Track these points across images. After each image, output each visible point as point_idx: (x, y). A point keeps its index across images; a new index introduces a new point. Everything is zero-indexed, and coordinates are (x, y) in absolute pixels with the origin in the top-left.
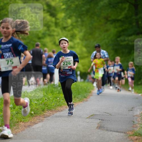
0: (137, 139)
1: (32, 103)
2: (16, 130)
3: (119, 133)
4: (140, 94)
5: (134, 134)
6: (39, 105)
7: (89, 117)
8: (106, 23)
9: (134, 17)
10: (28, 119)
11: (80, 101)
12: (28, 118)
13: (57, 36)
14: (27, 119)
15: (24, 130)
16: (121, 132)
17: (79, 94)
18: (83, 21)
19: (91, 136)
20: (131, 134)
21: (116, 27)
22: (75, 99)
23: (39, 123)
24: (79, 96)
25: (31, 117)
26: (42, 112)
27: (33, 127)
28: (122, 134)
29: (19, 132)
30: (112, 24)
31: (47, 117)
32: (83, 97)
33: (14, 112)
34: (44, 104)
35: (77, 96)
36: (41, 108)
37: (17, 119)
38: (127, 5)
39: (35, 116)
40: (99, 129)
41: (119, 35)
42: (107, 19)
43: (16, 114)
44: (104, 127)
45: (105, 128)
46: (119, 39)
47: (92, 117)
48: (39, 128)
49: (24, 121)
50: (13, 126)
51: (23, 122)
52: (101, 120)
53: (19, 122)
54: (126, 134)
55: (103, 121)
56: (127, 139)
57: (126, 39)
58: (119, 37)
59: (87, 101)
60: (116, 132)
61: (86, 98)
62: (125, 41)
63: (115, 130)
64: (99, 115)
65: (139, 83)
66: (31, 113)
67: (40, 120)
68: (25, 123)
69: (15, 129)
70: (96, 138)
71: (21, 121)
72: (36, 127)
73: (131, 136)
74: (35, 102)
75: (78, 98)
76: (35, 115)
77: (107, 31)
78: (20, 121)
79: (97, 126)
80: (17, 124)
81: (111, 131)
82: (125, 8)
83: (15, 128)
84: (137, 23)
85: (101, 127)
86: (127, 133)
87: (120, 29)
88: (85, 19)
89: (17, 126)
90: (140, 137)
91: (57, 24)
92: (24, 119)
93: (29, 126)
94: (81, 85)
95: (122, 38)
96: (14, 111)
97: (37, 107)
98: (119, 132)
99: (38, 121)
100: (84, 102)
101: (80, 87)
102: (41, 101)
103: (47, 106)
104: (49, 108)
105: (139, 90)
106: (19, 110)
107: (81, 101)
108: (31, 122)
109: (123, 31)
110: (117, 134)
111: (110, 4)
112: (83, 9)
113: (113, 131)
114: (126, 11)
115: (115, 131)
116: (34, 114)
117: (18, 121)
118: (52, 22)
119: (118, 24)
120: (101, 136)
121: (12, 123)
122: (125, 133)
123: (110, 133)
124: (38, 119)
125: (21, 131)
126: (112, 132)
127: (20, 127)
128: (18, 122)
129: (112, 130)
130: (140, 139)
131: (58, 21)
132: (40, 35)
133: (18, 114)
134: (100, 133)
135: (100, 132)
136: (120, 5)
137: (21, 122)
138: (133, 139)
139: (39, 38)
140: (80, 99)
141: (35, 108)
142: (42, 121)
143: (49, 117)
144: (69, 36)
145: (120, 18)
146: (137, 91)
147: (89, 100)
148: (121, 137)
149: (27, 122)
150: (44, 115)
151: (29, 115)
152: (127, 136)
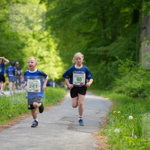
0: (102, 138)
1: (10, 107)
3: (87, 134)
4: (107, 99)
5: (99, 134)
6: (16, 109)
7: (61, 119)
8: (78, 35)
9: (102, 31)
10: (6, 121)
11: (53, 105)
13: (35, 46)
14: (4, 121)
15: (2, 131)
17: (53, 99)
18: (57, 34)
20: (97, 134)
21: (86, 39)
22: (49, 103)
23: (16, 125)
24: (53, 100)
25: (9, 119)
26: (19, 115)
27: (10, 129)
28: (89, 134)
30: (83, 36)
31: (23, 120)
32: (57, 101)
34: (21, 108)
35: (51, 101)
36: (19, 111)
38: (96, 20)
39: (13, 119)
40: (69, 130)
41: (89, 46)
42: (79, 32)
44: (74, 128)
46: (89, 50)
47: (64, 119)
49: (2, 123)
55: (73, 123)
56: (93, 138)
57: (96, 49)
58: (89, 47)
59: (60, 105)
61: (59, 102)
62: (94, 51)
64: (71, 117)
65: (107, 89)
66: (9, 116)
67: (17, 123)
70: (66, 138)
73: (96, 135)
74: (13, 106)
75: (52, 102)
77: (79, 42)
79: (67, 127)
81: (80, 131)
82: (95, 23)
84: (105, 35)
85: (71, 128)
86: (94, 133)
87: (91, 41)
88: (59, 31)
90: (104, 137)
91: (34, 36)
92: (2, 121)
93: (6, 128)
94: (55, 91)
95: (92, 49)
97: (15, 111)
98: (87, 132)
99: (15, 123)
100: (57, 106)
101: (54, 93)
102: (18, 105)
103: (24, 110)
104: (25, 111)
105: (106, 94)
107: (55, 105)
108: (9, 124)
109: (93, 42)
110: (85, 134)
111: (81, 19)
112: (58, 23)
113: (82, 132)
114: (95, 25)
115: (83, 132)
116: (11, 117)
118: (30, 34)
119: (88, 37)
122: (92, 133)
123: (78, 133)
124: (15, 121)
126: (80, 132)
130: (104, 138)
131: (35, 33)
132: (19, 45)
134: (69, 134)
135: (70, 132)
136: (90, 19)
138: (98, 138)
139: (19, 48)
140: (54, 103)
141: (13, 111)
142: (19, 123)
143: (25, 119)
144: (45, 46)
145: (90, 31)
146: (105, 95)
147: (61, 104)
148: (88, 137)
149: (5, 124)
150: (21, 117)
151: (7, 118)
152: (93, 136)
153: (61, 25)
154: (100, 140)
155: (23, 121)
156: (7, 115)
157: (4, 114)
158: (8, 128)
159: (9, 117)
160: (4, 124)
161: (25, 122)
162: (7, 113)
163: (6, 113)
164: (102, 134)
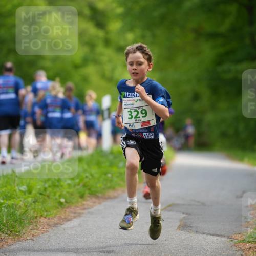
0: (250, 248)
1: (62, 183)
2: (33, 232)
3: (219, 238)
5: (245, 239)
6: (75, 186)
7: (166, 208)
9: (247, 29)
10: (55, 212)
12: (54, 210)
14: (52, 213)
15: (47, 232)
16: (222, 236)
19: (167, 242)
20: (240, 239)
23: (75, 219)
25: (60, 207)
26: (80, 200)
27: (63, 226)
28: (223, 239)
29: (38, 235)
31: (88, 209)
33: (30, 199)
34: (84, 186)
36: (79, 192)
37: (34, 212)
39: (68, 208)
40: (182, 230)
43: (34, 202)
44: (191, 227)
45: (194, 229)
47: (170, 208)
48: (73, 227)
49: (47, 215)
50: (27, 225)
51: (45, 218)
52: (187, 214)
53: (38, 218)
54: (231, 239)
55: (190, 217)
56: (232, 247)
57: (233, 68)
60: (213, 235)
62: (229, 71)
63: (211, 232)
66: (60, 201)
67: (75, 215)
68: (49, 219)
69: (31, 230)
71: (42, 216)
72: (69, 226)
74: (68, 182)
76: (67, 205)
78: (39, 215)
79: (178, 224)
80: (35, 220)
81: (204, 234)
83: (30, 228)
85: (185, 226)
86: (234, 237)
88: (158, 32)
89: (35, 224)
92: (46, 211)
93: (56, 225)
96: (29, 197)
97: (71, 191)
98: (219, 236)
99: (72, 215)
102: (78, 180)
103: (89, 189)
104: (92, 191)
106: (38, 195)
108: (60, 217)
110: (215, 238)
111: (203, 6)
112: (155, 14)
113: (207, 234)
114: (232, 18)
115: (210, 235)
116: (65, 204)
117: (36, 215)
120: (186, 242)
121: (25, 219)
122: (229, 237)
123: (201, 237)
124: (72, 212)
125: (43, 233)
126: (205, 236)
127: (40, 225)
128: (36, 217)
129: (206, 232)
133: (37, 203)
134: (183, 238)
135: (184, 235)
136: (222, 7)
137: (42, 218)
138: (243, 248)
139: (77, 67)
141: (68, 192)
142: (79, 215)
143: (93, 208)
148: (222, 245)
149: (53, 218)
150: (84, 204)
151: (57, 205)
152: (232, 243)
153: (163, 18)
154: (247, 253)
155: (89, 213)
156: (56, 199)
157: (51, 197)
158: (59, 225)
159: (61, 203)
160: (51, 217)
161: (92, 213)
162: (57, 196)
163: (55, 194)
164: (251, 240)
